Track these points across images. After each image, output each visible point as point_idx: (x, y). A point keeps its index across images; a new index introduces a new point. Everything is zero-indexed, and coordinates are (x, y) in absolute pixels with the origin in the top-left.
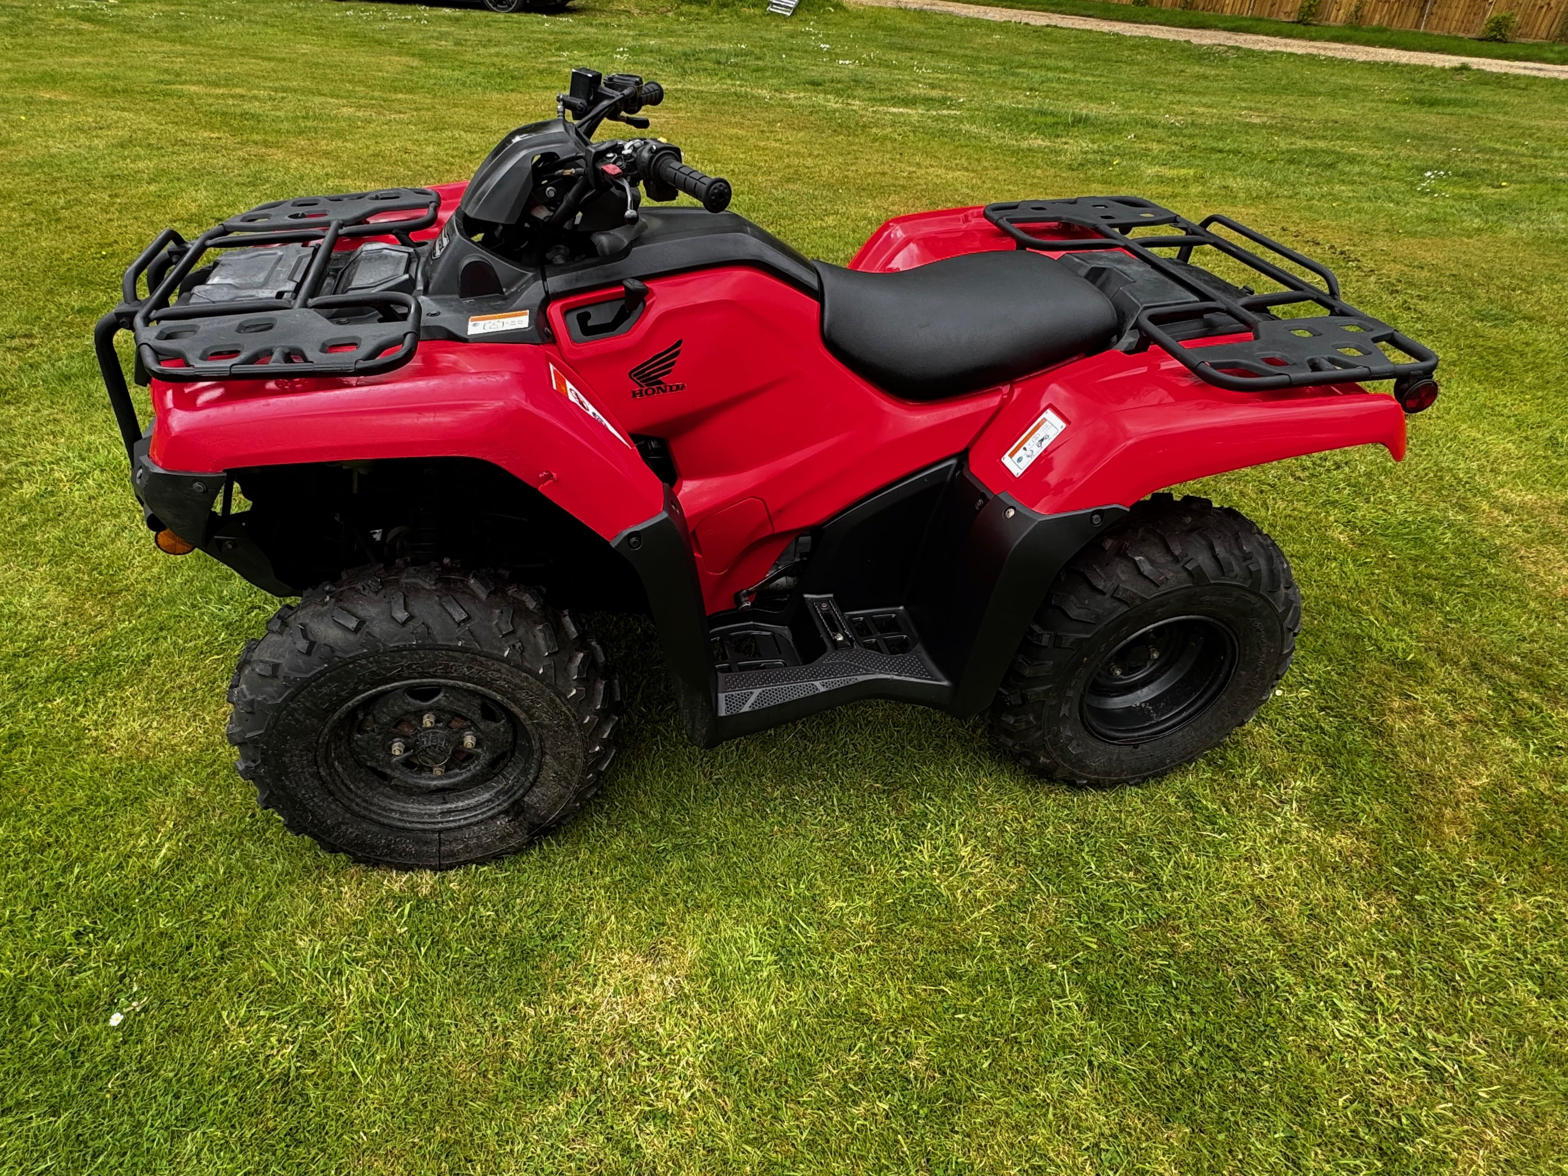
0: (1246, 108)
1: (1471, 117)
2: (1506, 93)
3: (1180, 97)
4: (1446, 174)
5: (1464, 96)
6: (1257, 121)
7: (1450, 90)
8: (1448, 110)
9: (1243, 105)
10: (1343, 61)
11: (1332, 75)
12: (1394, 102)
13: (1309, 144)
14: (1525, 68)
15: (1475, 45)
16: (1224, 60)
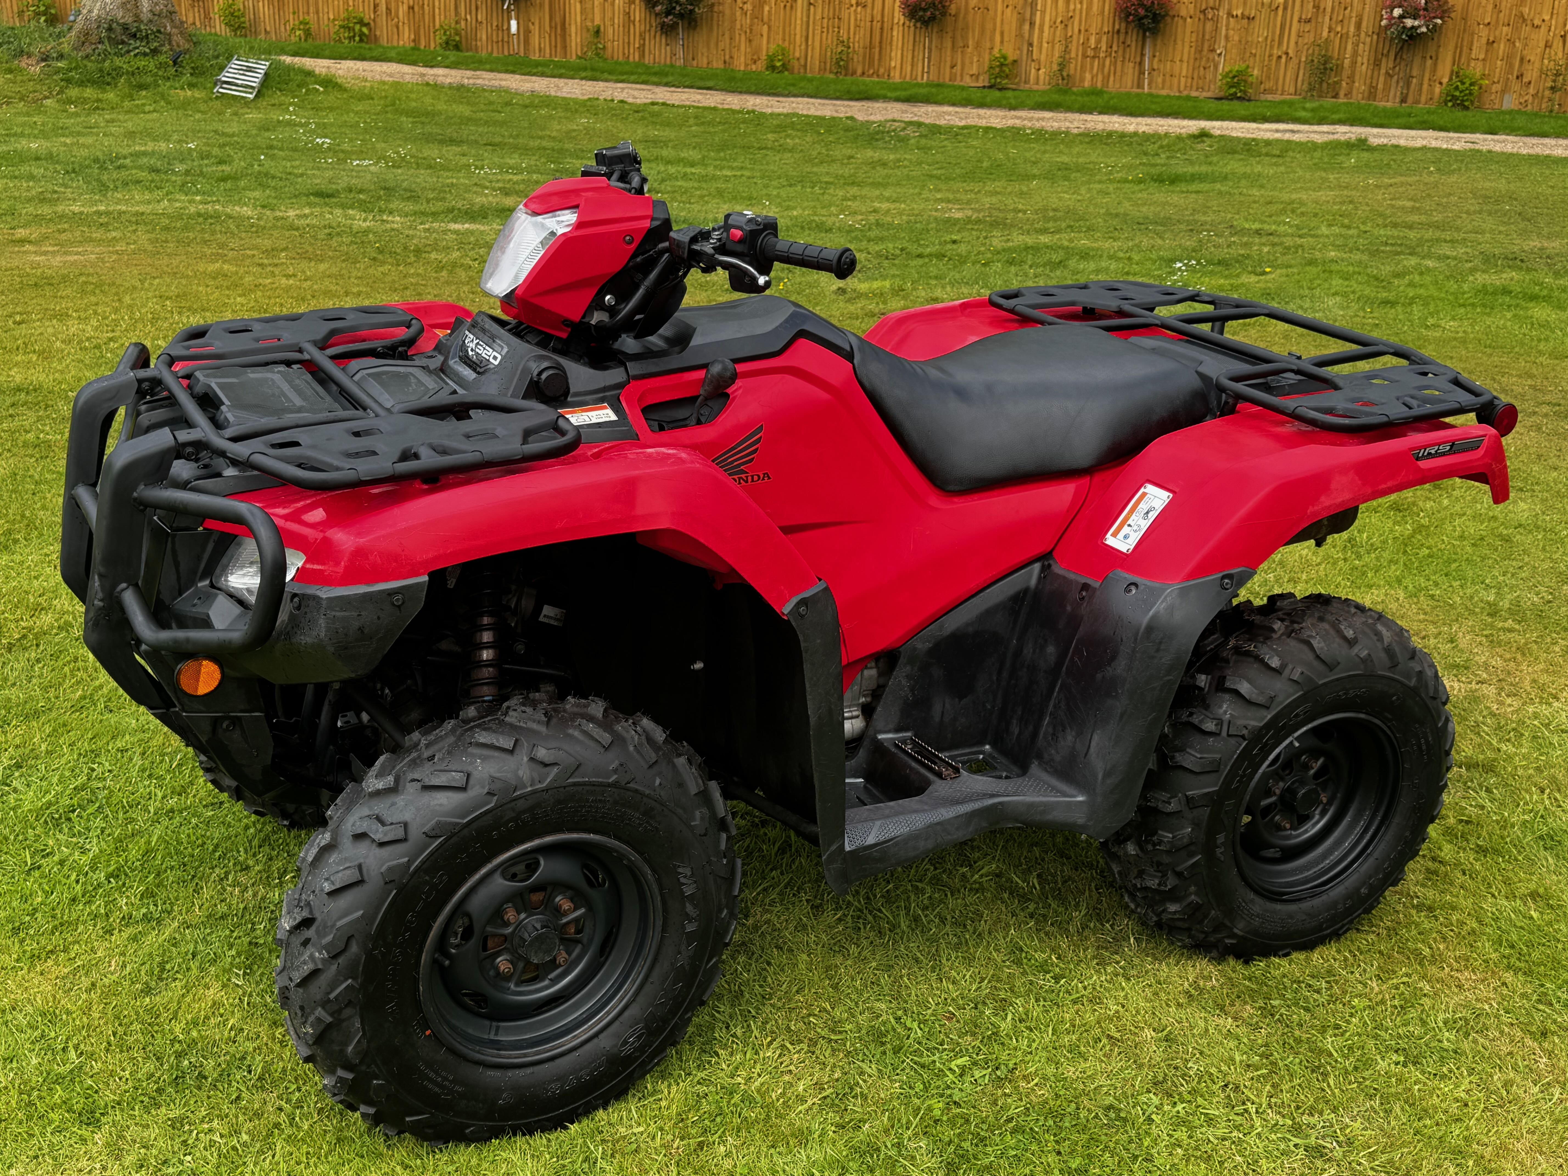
0: (941, 200)
1: (1220, 193)
2: (1258, 163)
3: (854, 191)
4: (1199, 263)
5: (1210, 169)
6: (958, 215)
7: (1191, 163)
8: (1194, 187)
9: (939, 196)
10: (1055, 134)
11: (1045, 152)
12: (1126, 181)
13: (1030, 240)
14: (1277, 131)
15: (1214, 105)
16: (904, 140)
